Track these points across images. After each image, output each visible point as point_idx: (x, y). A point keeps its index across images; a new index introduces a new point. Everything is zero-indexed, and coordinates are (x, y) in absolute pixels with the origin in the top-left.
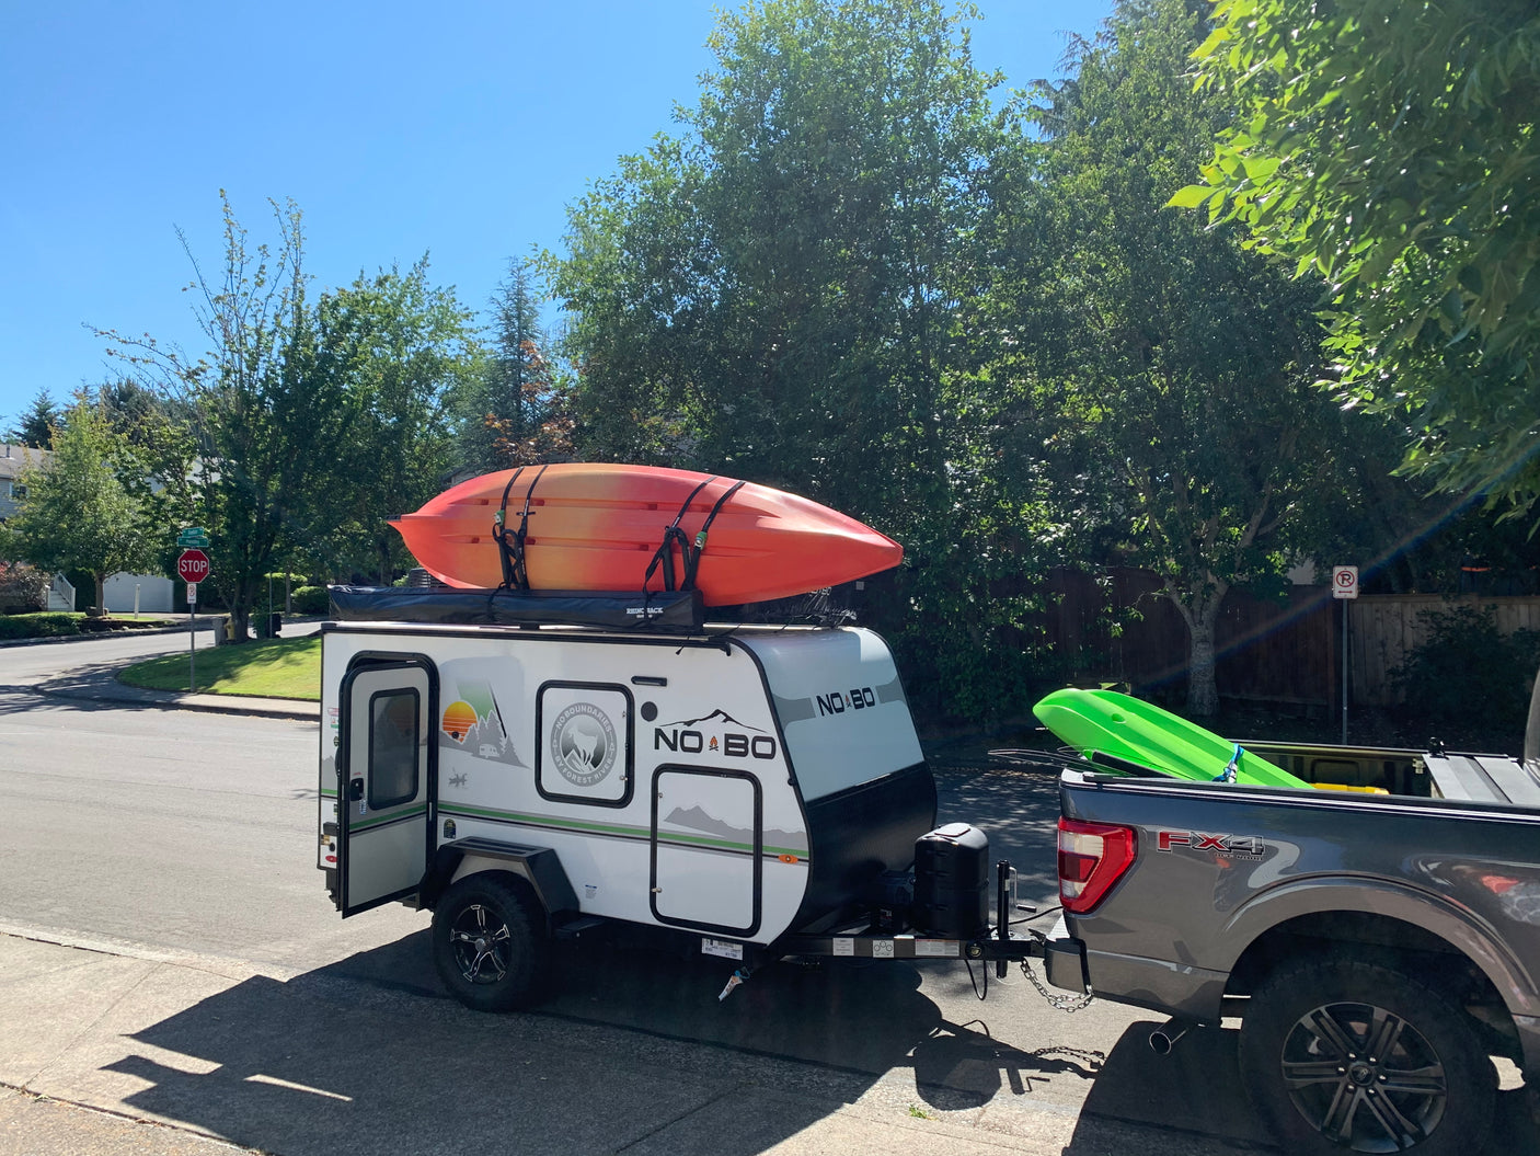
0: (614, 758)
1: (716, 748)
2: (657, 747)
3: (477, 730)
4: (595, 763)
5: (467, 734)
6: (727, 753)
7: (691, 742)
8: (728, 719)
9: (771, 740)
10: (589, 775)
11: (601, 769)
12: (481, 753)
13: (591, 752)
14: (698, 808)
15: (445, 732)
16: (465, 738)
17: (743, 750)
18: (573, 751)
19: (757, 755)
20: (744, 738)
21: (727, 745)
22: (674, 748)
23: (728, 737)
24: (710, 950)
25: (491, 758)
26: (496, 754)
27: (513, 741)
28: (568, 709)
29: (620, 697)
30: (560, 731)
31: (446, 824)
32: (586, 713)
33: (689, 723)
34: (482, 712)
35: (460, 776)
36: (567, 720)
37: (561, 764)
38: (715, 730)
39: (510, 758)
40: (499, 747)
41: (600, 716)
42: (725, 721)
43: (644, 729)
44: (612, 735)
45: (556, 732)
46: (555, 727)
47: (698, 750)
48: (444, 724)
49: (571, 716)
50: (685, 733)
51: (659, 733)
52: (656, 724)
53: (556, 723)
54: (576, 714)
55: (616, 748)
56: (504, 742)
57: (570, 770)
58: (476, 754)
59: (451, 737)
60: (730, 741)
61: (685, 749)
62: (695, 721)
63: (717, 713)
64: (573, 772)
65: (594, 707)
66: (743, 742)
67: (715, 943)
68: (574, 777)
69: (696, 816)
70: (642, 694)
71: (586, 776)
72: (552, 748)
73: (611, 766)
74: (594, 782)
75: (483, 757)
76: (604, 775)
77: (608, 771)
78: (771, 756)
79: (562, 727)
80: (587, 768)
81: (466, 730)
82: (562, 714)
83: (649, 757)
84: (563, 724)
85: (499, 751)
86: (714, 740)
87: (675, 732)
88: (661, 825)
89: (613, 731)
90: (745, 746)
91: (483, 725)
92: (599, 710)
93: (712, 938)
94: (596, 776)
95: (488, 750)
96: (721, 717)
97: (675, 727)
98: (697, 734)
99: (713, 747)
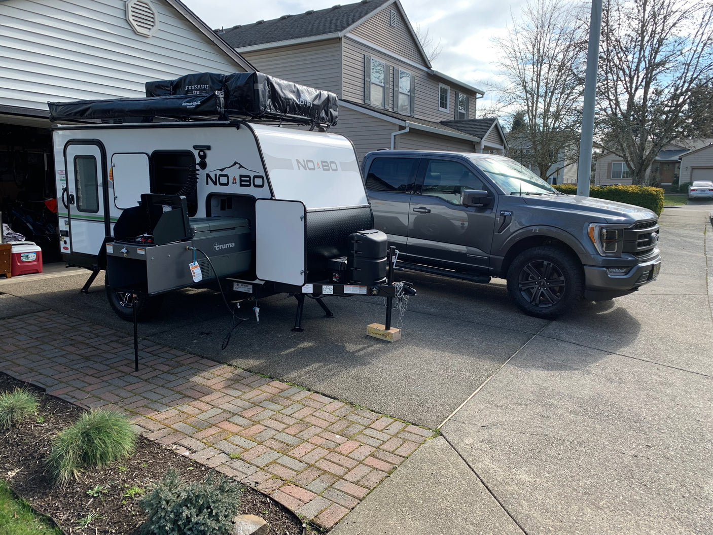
6: (241, 185)
7: (224, 180)
8: (241, 166)
9: (261, 177)
17: (248, 183)
19: (256, 186)
20: (249, 176)
21: (241, 181)
22: (215, 184)
23: (241, 176)
24: (238, 288)
33: (222, 170)
38: (235, 173)
42: (239, 168)
43: (201, 174)
47: (227, 184)
48: (110, 176)
50: (221, 175)
52: (206, 171)
60: (242, 179)
61: (221, 184)
62: (225, 168)
63: (236, 163)
66: (248, 179)
78: (262, 186)
86: (234, 179)
87: (216, 175)
90: (249, 181)
93: (237, 282)
96: (237, 166)
97: (215, 172)
98: (226, 176)
99: (234, 183)
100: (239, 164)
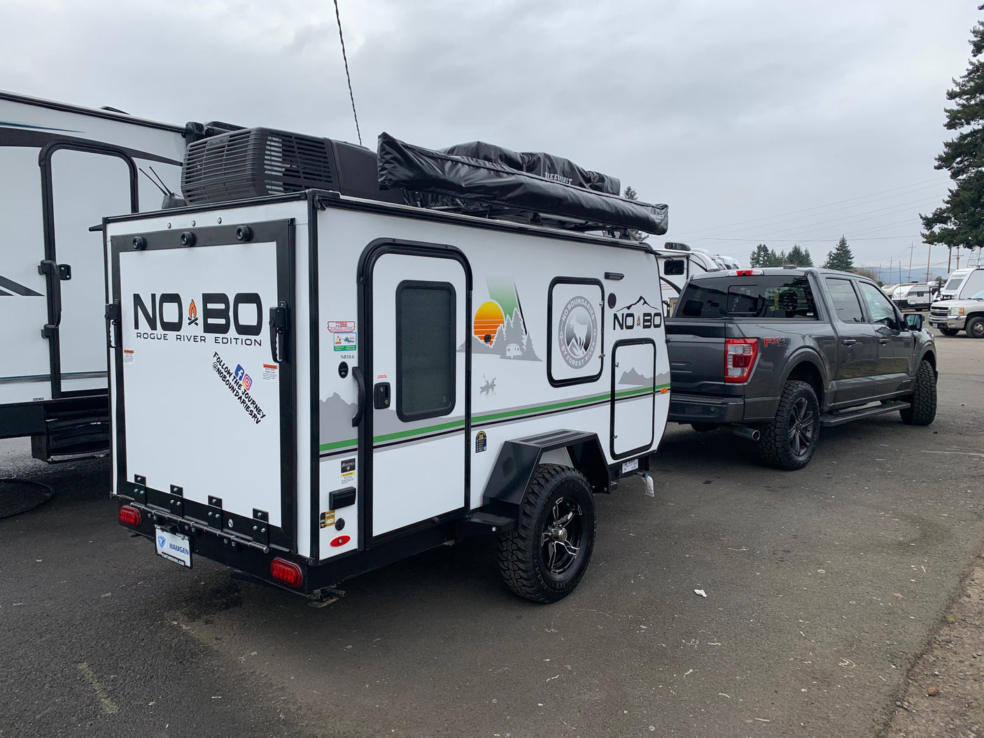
0: (595, 342)
1: (640, 324)
2: (614, 329)
4: (586, 347)
5: (496, 335)
6: (645, 327)
7: (630, 321)
8: (645, 302)
9: (660, 314)
10: (583, 358)
11: (589, 351)
12: (508, 354)
13: (584, 340)
14: (633, 369)
17: (650, 323)
18: (574, 340)
19: (655, 326)
20: (650, 315)
21: (644, 321)
22: (622, 327)
23: (644, 315)
24: (626, 469)
25: (516, 358)
26: (519, 353)
27: (531, 337)
28: (569, 303)
29: (598, 289)
30: (565, 322)
31: (477, 438)
32: (581, 305)
33: (629, 308)
34: (509, 312)
35: (490, 382)
36: (569, 312)
37: (565, 353)
38: (639, 311)
40: (521, 344)
41: (588, 306)
42: (644, 304)
43: (609, 313)
44: (594, 321)
45: (562, 323)
46: (561, 320)
47: (631, 327)
48: (475, 327)
49: (572, 308)
50: (627, 315)
51: (616, 317)
52: (614, 310)
53: (562, 316)
54: (575, 306)
55: (596, 331)
56: (525, 337)
57: (571, 357)
58: (504, 357)
59: (482, 341)
60: (645, 318)
61: (627, 328)
62: (631, 306)
63: (641, 298)
64: (573, 358)
65: (585, 300)
66: (650, 318)
67: (628, 463)
68: (573, 362)
69: (632, 375)
71: (581, 359)
72: (560, 340)
73: (594, 348)
74: (585, 363)
75: (509, 358)
76: (591, 356)
77: (593, 353)
78: (659, 326)
79: (566, 319)
80: (580, 352)
81: (495, 332)
82: (566, 308)
83: (611, 336)
84: (567, 316)
85: (522, 349)
86: (639, 319)
87: (623, 315)
88: (618, 388)
89: (595, 318)
90: (650, 321)
92: (588, 302)
93: (628, 461)
94: (587, 358)
95: (513, 349)
96: (642, 301)
97: (623, 311)
98: (631, 315)
100: (644, 299)
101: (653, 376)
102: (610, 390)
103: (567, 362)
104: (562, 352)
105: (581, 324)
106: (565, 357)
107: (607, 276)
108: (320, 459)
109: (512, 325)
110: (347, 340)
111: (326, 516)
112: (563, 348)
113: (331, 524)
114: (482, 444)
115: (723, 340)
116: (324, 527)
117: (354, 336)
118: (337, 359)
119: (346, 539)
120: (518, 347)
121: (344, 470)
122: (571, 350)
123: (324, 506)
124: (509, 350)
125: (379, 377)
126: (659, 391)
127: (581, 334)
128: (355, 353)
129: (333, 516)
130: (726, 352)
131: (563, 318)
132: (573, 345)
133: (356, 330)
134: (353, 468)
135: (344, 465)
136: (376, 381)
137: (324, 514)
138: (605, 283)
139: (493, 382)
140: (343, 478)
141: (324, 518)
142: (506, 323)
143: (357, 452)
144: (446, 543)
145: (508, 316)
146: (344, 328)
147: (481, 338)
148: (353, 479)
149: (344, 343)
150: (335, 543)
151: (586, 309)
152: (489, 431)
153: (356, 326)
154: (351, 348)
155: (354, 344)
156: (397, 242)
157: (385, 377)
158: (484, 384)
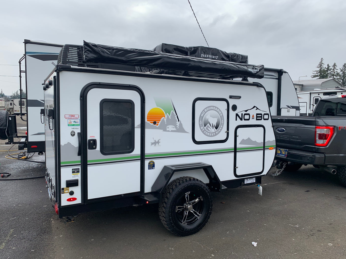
0: (223, 125)
1: (254, 118)
2: (236, 120)
3: (165, 120)
4: (216, 128)
5: (160, 122)
6: (257, 119)
7: (247, 117)
8: (257, 109)
9: (268, 114)
10: (214, 132)
11: (219, 129)
12: (167, 129)
13: (215, 124)
14: (249, 138)
15: (148, 122)
16: (159, 124)
17: (261, 118)
18: (208, 124)
19: (264, 119)
20: (261, 114)
21: (257, 117)
22: (241, 119)
23: (257, 114)
24: (247, 182)
25: (172, 131)
26: (174, 129)
27: (182, 123)
28: (206, 108)
29: (225, 103)
30: (203, 117)
31: (149, 163)
32: (213, 110)
33: (246, 111)
34: (168, 112)
35: (157, 141)
37: (203, 130)
38: (253, 113)
39: (181, 130)
40: (176, 126)
41: (218, 110)
42: (256, 109)
43: (232, 114)
44: (222, 117)
45: (201, 118)
46: (200, 116)
47: (248, 120)
48: (147, 118)
49: (207, 111)
50: (245, 114)
51: (237, 115)
52: (236, 112)
53: (201, 114)
54: (209, 110)
55: (224, 121)
56: (178, 123)
58: (165, 130)
59: (152, 124)
60: (258, 116)
61: (245, 120)
62: (248, 110)
63: (254, 107)
64: (208, 132)
65: (216, 107)
66: (261, 116)
67: (248, 179)
68: (208, 134)
69: (248, 141)
70: (232, 102)
71: (213, 133)
72: (200, 124)
73: (222, 128)
74: (216, 135)
75: (169, 131)
76: (220, 132)
77: (221, 130)
78: (267, 119)
80: (213, 130)
81: (160, 120)
82: (204, 110)
83: (234, 123)
84: (204, 114)
85: (176, 128)
86: (253, 116)
87: (242, 114)
88: (238, 146)
89: (223, 115)
90: (261, 117)
91: (168, 117)
92: (218, 108)
93: (247, 178)
94: (217, 133)
95: (171, 128)
96: (255, 108)
97: (242, 113)
98: (249, 114)
99: (253, 118)
100: (256, 107)
101: (263, 141)
102: (234, 147)
103: (205, 134)
104: (201, 130)
105: (214, 118)
106: (203, 132)
107: (231, 97)
108: (61, 167)
109: (170, 118)
110: (75, 122)
111: (65, 189)
112: (202, 128)
113: (67, 193)
114: (152, 166)
115: (314, 127)
116: (64, 193)
117: (79, 121)
118: (70, 129)
119: (75, 199)
120: (174, 127)
121: (73, 172)
122: (207, 128)
123: (63, 185)
124: (168, 128)
125: (91, 137)
126: (268, 149)
127: (214, 122)
128: (79, 127)
129: (68, 190)
130: (316, 132)
131: (202, 115)
132: (208, 126)
133: (80, 118)
134: (79, 172)
135: (73, 170)
136: (89, 138)
137: (63, 189)
138: (230, 100)
139: (158, 141)
140: (73, 175)
141: (64, 190)
142: (166, 117)
143: (80, 166)
144: (134, 205)
145: (167, 114)
146: (73, 117)
147: (151, 123)
148: (78, 176)
149: (73, 123)
150: (69, 200)
151: (217, 111)
152: (156, 161)
153: (80, 116)
154: (77, 125)
155: (79, 123)
156: (101, 84)
157: (94, 137)
158: (153, 141)
